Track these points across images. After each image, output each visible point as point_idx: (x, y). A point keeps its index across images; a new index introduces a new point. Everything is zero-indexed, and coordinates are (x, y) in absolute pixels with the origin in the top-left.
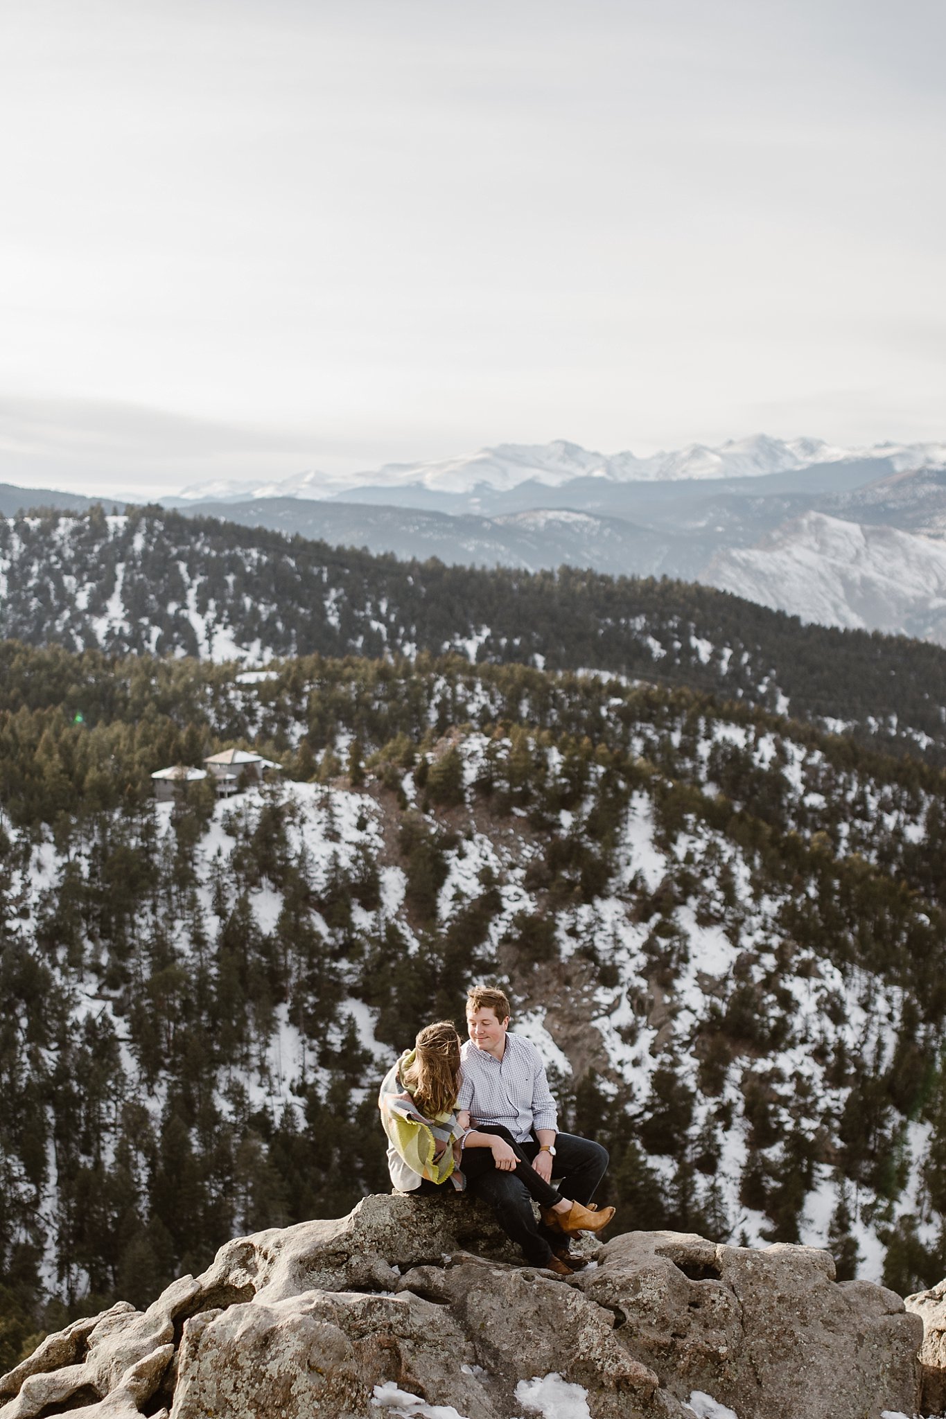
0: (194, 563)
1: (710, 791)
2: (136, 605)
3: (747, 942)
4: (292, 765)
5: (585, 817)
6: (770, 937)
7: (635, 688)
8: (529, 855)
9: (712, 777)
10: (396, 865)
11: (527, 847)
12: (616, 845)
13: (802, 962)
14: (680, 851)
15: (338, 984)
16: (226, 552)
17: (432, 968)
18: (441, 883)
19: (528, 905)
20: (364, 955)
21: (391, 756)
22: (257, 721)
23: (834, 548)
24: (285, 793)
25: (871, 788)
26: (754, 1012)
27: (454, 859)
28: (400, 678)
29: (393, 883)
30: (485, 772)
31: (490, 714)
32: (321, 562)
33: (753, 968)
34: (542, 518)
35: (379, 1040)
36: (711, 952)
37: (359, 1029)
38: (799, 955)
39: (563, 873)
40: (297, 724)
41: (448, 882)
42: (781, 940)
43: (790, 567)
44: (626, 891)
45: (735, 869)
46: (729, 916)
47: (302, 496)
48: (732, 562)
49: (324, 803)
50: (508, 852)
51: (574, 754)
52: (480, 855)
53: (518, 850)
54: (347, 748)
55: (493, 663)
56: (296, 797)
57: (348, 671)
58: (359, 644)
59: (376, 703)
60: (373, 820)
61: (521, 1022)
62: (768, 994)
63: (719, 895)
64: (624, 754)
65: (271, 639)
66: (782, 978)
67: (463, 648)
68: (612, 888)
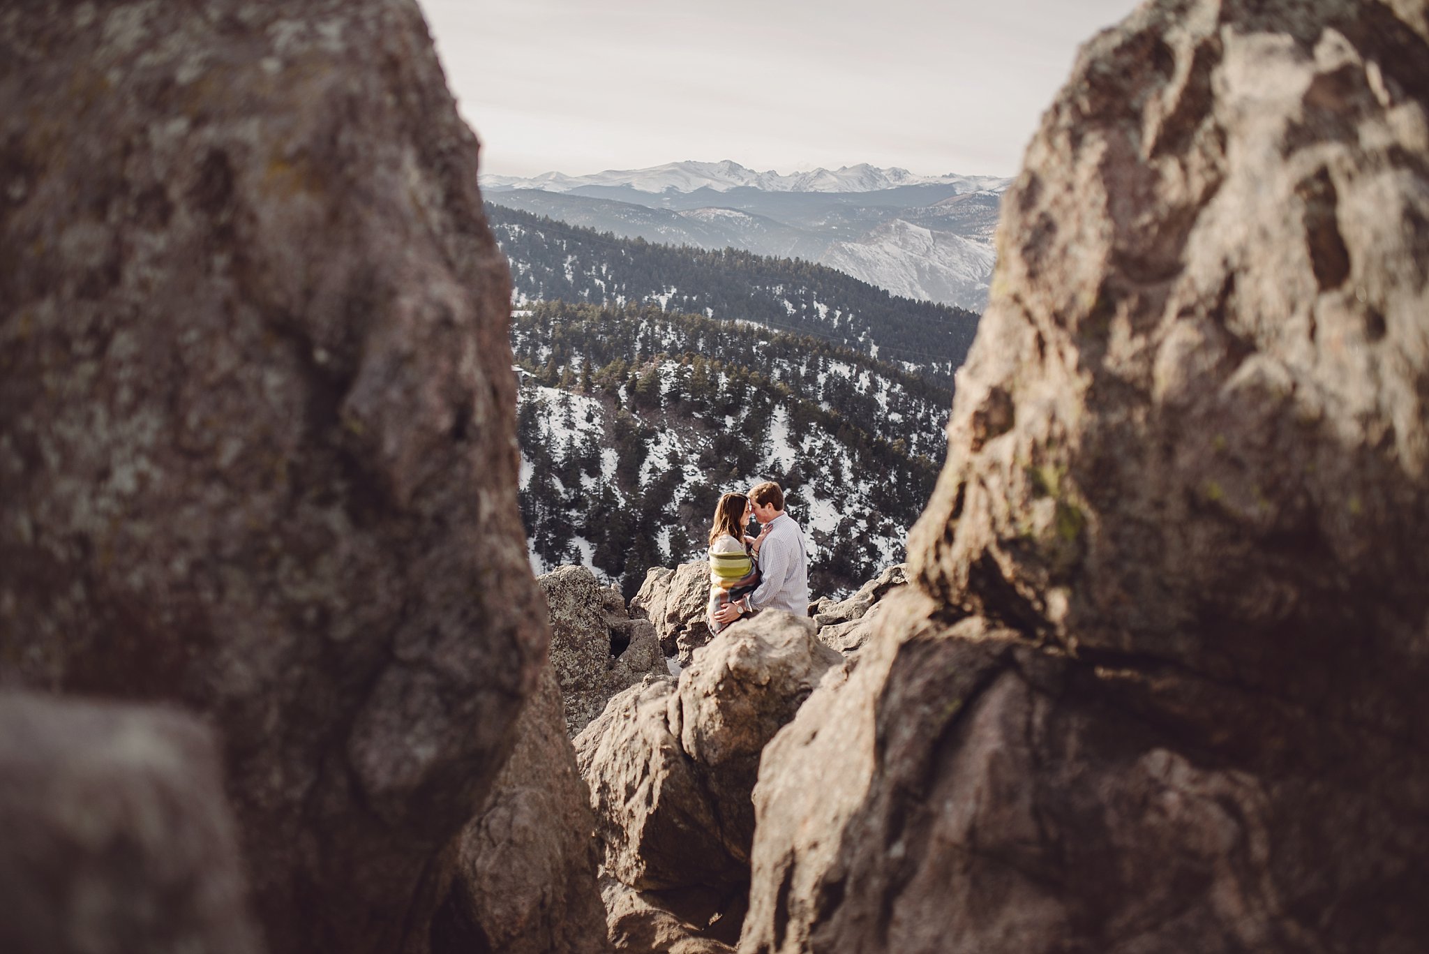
1: (825, 407)
3: (848, 511)
4: (543, 375)
5: (742, 421)
6: (864, 508)
7: (776, 334)
8: (703, 445)
9: (827, 398)
10: (612, 447)
11: (702, 439)
12: (762, 441)
13: (885, 526)
14: (806, 447)
15: (570, 526)
16: (497, 226)
17: (635, 518)
18: (643, 461)
19: (701, 478)
20: (587, 507)
21: (611, 372)
22: (517, 344)
23: (914, 245)
24: (538, 394)
25: (934, 411)
26: (851, 559)
27: (652, 445)
28: (616, 320)
29: (610, 460)
30: (675, 387)
31: (676, 348)
32: (562, 236)
33: (852, 528)
34: (712, 213)
35: (596, 566)
36: (825, 516)
37: (583, 558)
38: (883, 521)
39: (726, 459)
40: (545, 347)
41: (647, 460)
42: (871, 511)
43: (882, 257)
44: (768, 473)
45: (842, 461)
46: (837, 493)
47: (547, 189)
48: (843, 251)
49: (565, 402)
50: (689, 442)
51: (737, 378)
52: (670, 444)
53: (696, 441)
54: (580, 366)
55: (679, 312)
56: (545, 398)
57: (581, 313)
58: (586, 294)
59: (600, 336)
60: (597, 416)
61: (693, 558)
62: (861, 547)
63: (831, 478)
64: (769, 379)
65: (526, 288)
66: (871, 536)
67: (658, 301)
68: (759, 470)
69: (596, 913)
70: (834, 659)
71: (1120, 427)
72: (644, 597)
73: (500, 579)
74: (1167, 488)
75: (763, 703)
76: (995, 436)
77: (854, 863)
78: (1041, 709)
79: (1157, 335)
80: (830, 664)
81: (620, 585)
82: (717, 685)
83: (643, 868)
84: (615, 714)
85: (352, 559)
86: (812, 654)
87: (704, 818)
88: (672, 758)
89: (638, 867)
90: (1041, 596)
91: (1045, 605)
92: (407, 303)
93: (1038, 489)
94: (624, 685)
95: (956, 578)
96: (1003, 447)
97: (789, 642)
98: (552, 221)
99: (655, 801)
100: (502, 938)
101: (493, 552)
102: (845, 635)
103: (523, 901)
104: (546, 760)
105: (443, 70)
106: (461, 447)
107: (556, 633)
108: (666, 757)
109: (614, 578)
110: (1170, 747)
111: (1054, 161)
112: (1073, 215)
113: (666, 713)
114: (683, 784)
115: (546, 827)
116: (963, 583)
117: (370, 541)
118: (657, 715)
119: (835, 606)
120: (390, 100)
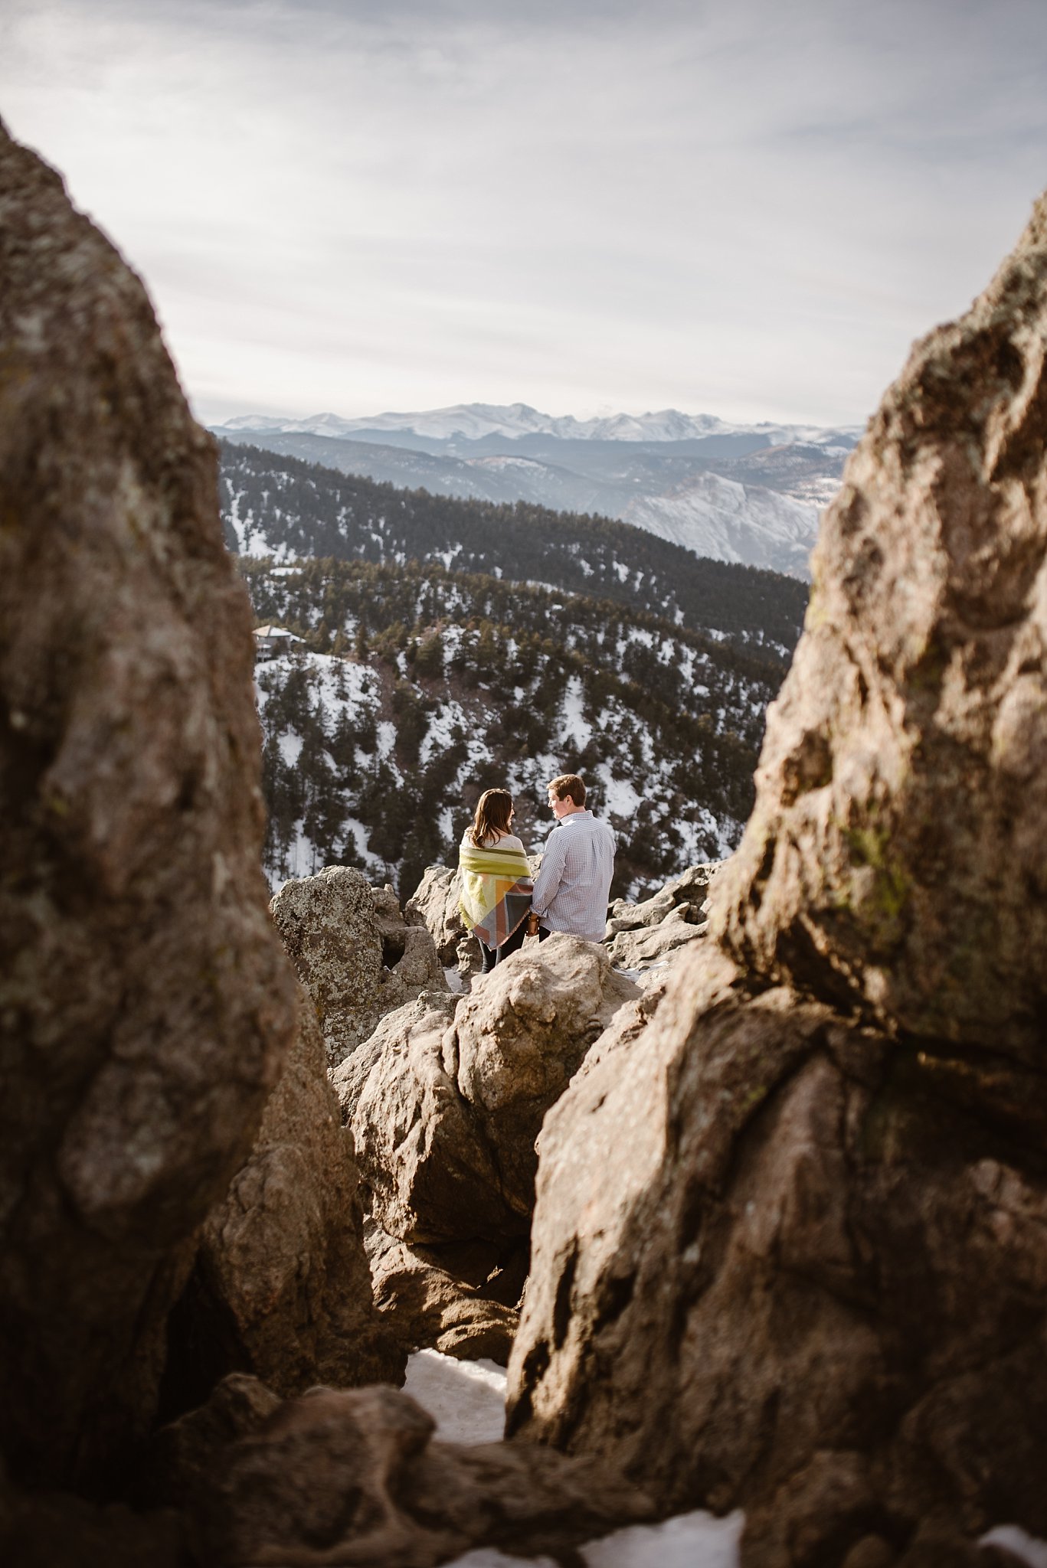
0: (239, 480)
1: (624, 679)
3: (648, 793)
4: (314, 640)
5: (533, 693)
6: (666, 790)
7: (572, 598)
8: (490, 719)
9: (626, 668)
10: (390, 720)
11: (489, 713)
12: (555, 715)
13: (689, 810)
14: (603, 722)
15: (342, 808)
16: (263, 473)
17: (414, 799)
18: (424, 736)
19: (488, 756)
20: (363, 787)
21: (389, 638)
22: (285, 605)
23: (724, 501)
24: (308, 661)
25: (744, 684)
26: (652, 845)
27: (434, 718)
28: (395, 579)
29: (387, 734)
30: (460, 655)
31: (462, 611)
32: (336, 486)
33: (653, 812)
34: (503, 462)
35: (371, 851)
36: (622, 799)
37: (356, 842)
38: (687, 804)
39: (515, 734)
40: (316, 609)
41: (428, 735)
42: (674, 793)
43: (689, 513)
44: (561, 750)
45: (642, 738)
46: (637, 773)
47: (319, 433)
48: (646, 506)
49: (338, 671)
50: (474, 716)
51: (528, 645)
52: (454, 717)
53: (482, 715)
54: (354, 630)
55: (465, 572)
56: (316, 665)
57: (356, 571)
58: (362, 551)
59: (377, 597)
60: (374, 685)
62: (663, 832)
63: (630, 757)
64: (563, 647)
65: (295, 543)
66: (674, 822)
67: (442, 559)
68: (551, 747)
69: (360, 1277)
70: (627, 991)
71: (951, 792)
72: (421, 899)
73: (238, 956)
74: (1005, 867)
75: (548, 1042)
76: (809, 790)
77: (645, 1260)
78: (856, 1102)
79: (996, 691)
80: (624, 998)
81: (397, 876)
82: (497, 1022)
83: (414, 1220)
84: (384, 1049)
85: (59, 953)
86: (603, 986)
87: (481, 1167)
88: (447, 1101)
89: (408, 1219)
90: (858, 973)
91: (863, 983)
92: (120, 658)
93: (856, 856)
94: (398, 1000)
95: (763, 946)
96: (818, 803)
97: (578, 973)
98: (324, 468)
99: (428, 1148)
100: (252, 1317)
101: (230, 927)
102: (642, 942)
103: (276, 1274)
104: (304, 1110)
105: (173, 361)
106: (188, 818)
107: (323, 943)
108: (439, 1100)
109: (392, 865)
110: (1000, 1157)
111: (881, 478)
112: (903, 543)
113: (440, 1049)
114: (458, 1130)
115: (303, 1187)
116: (770, 952)
117: (80, 932)
118: (430, 1050)
119: (632, 909)
120: (103, 407)
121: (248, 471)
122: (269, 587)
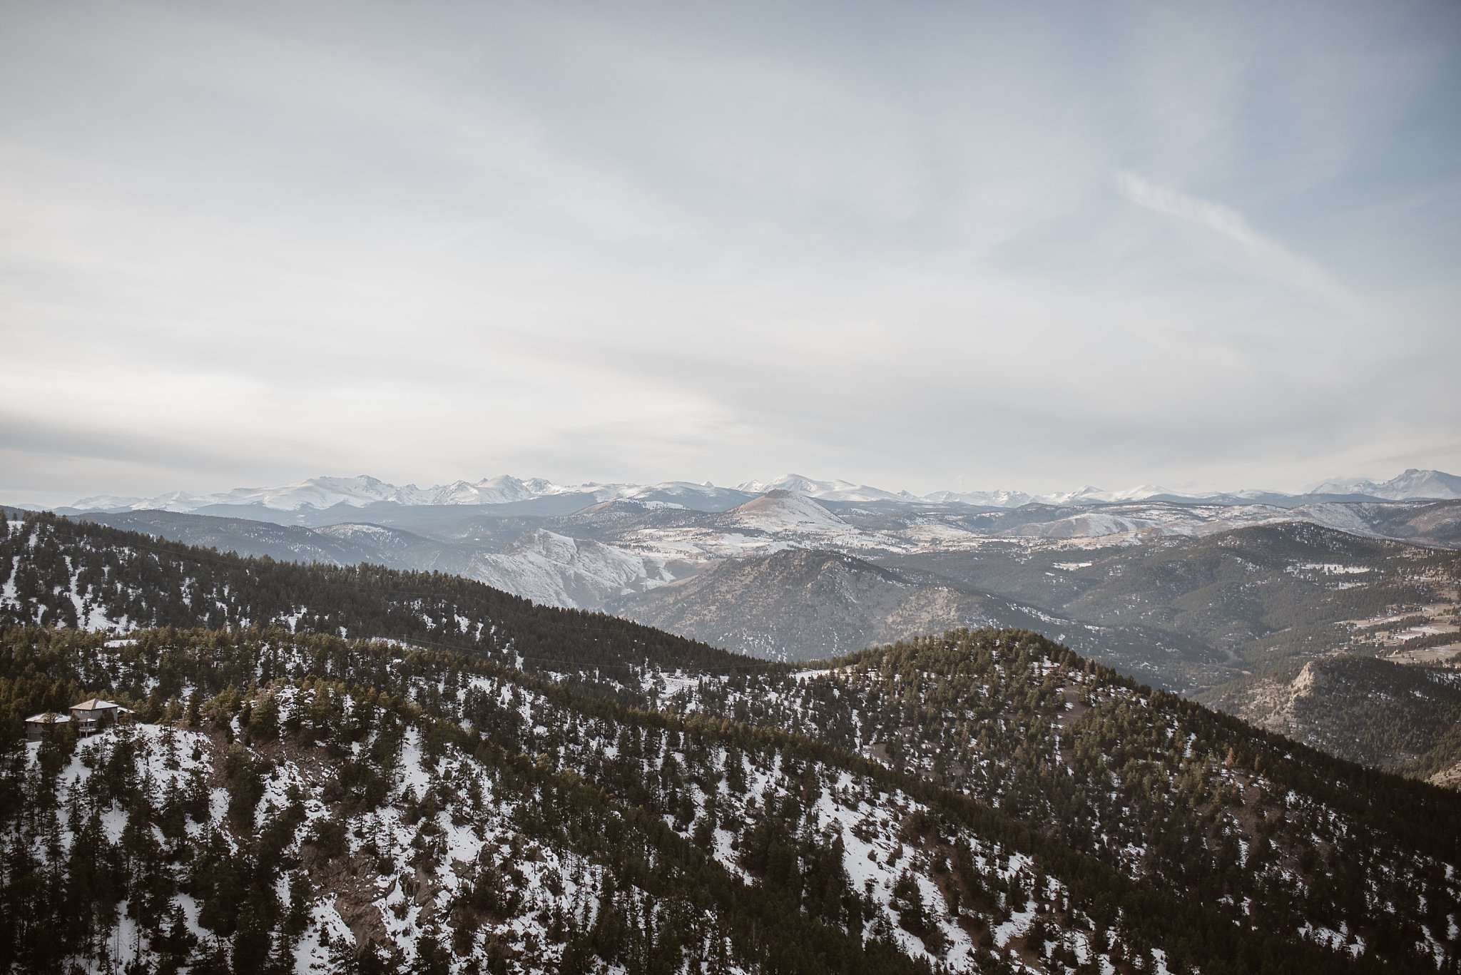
0: (78, 556)
1: (466, 725)
2: (26, 588)
3: (490, 837)
4: (144, 711)
5: (370, 747)
6: (507, 832)
7: (412, 652)
8: (327, 776)
9: (467, 715)
10: (223, 786)
11: (326, 770)
12: (394, 767)
13: (530, 849)
14: (441, 771)
15: (171, 883)
16: (104, 549)
17: (249, 865)
18: (259, 800)
19: (326, 814)
20: (193, 858)
21: (222, 703)
22: (118, 677)
23: (557, 554)
24: (136, 732)
25: (581, 721)
26: (495, 889)
27: (270, 780)
28: (236, 644)
29: (220, 800)
30: (295, 714)
31: (303, 671)
32: (180, 558)
33: (495, 856)
34: (349, 530)
35: (202, 927)
36: (464, 845)
37: (186, 919)
38: (528, 844)
39: (353, 789)
40: (151, 679)
41: (263, 798)
42: (514, 834)
43: (527, 566)
44: (400, 802)
45: (481, 782)
46: (478, 818)
47: (169, 509)
48: (486, 562)
49: (167, 740)
50: (311, 774)
51: (363, 700)
52: (289, 777)
53: (319, 772)
54: (190, 697)
55: (308, 633)
56: (144, 736)
57: (194, 639)
58: (206, 619)
59: (215, 663)
60: (206, 752)
61: (318, 906)
62: (505, 875)
63: (470, 802)
64: (402, 699)
65: (136, 613)
66: (516, 863)
67: (287, 622)
68: (390, 799)
81: (232, 946)
98: (167, 542)
109: (225, 939)
121: (88, 548)
122: (103, 660)
